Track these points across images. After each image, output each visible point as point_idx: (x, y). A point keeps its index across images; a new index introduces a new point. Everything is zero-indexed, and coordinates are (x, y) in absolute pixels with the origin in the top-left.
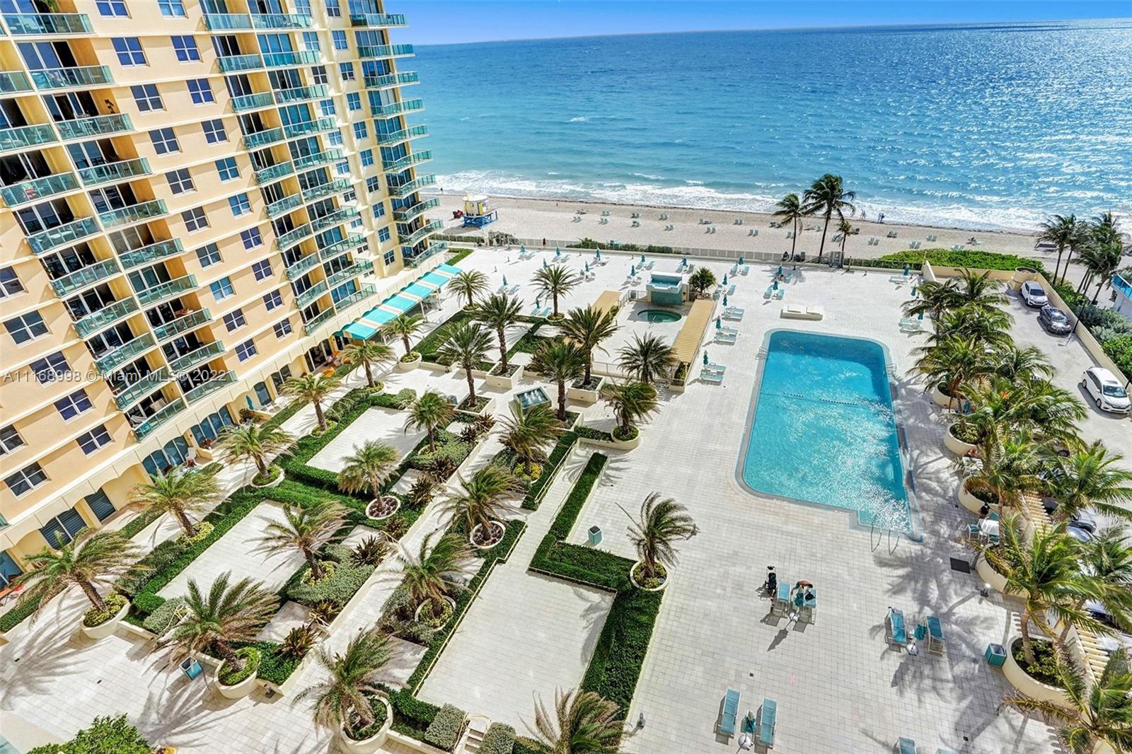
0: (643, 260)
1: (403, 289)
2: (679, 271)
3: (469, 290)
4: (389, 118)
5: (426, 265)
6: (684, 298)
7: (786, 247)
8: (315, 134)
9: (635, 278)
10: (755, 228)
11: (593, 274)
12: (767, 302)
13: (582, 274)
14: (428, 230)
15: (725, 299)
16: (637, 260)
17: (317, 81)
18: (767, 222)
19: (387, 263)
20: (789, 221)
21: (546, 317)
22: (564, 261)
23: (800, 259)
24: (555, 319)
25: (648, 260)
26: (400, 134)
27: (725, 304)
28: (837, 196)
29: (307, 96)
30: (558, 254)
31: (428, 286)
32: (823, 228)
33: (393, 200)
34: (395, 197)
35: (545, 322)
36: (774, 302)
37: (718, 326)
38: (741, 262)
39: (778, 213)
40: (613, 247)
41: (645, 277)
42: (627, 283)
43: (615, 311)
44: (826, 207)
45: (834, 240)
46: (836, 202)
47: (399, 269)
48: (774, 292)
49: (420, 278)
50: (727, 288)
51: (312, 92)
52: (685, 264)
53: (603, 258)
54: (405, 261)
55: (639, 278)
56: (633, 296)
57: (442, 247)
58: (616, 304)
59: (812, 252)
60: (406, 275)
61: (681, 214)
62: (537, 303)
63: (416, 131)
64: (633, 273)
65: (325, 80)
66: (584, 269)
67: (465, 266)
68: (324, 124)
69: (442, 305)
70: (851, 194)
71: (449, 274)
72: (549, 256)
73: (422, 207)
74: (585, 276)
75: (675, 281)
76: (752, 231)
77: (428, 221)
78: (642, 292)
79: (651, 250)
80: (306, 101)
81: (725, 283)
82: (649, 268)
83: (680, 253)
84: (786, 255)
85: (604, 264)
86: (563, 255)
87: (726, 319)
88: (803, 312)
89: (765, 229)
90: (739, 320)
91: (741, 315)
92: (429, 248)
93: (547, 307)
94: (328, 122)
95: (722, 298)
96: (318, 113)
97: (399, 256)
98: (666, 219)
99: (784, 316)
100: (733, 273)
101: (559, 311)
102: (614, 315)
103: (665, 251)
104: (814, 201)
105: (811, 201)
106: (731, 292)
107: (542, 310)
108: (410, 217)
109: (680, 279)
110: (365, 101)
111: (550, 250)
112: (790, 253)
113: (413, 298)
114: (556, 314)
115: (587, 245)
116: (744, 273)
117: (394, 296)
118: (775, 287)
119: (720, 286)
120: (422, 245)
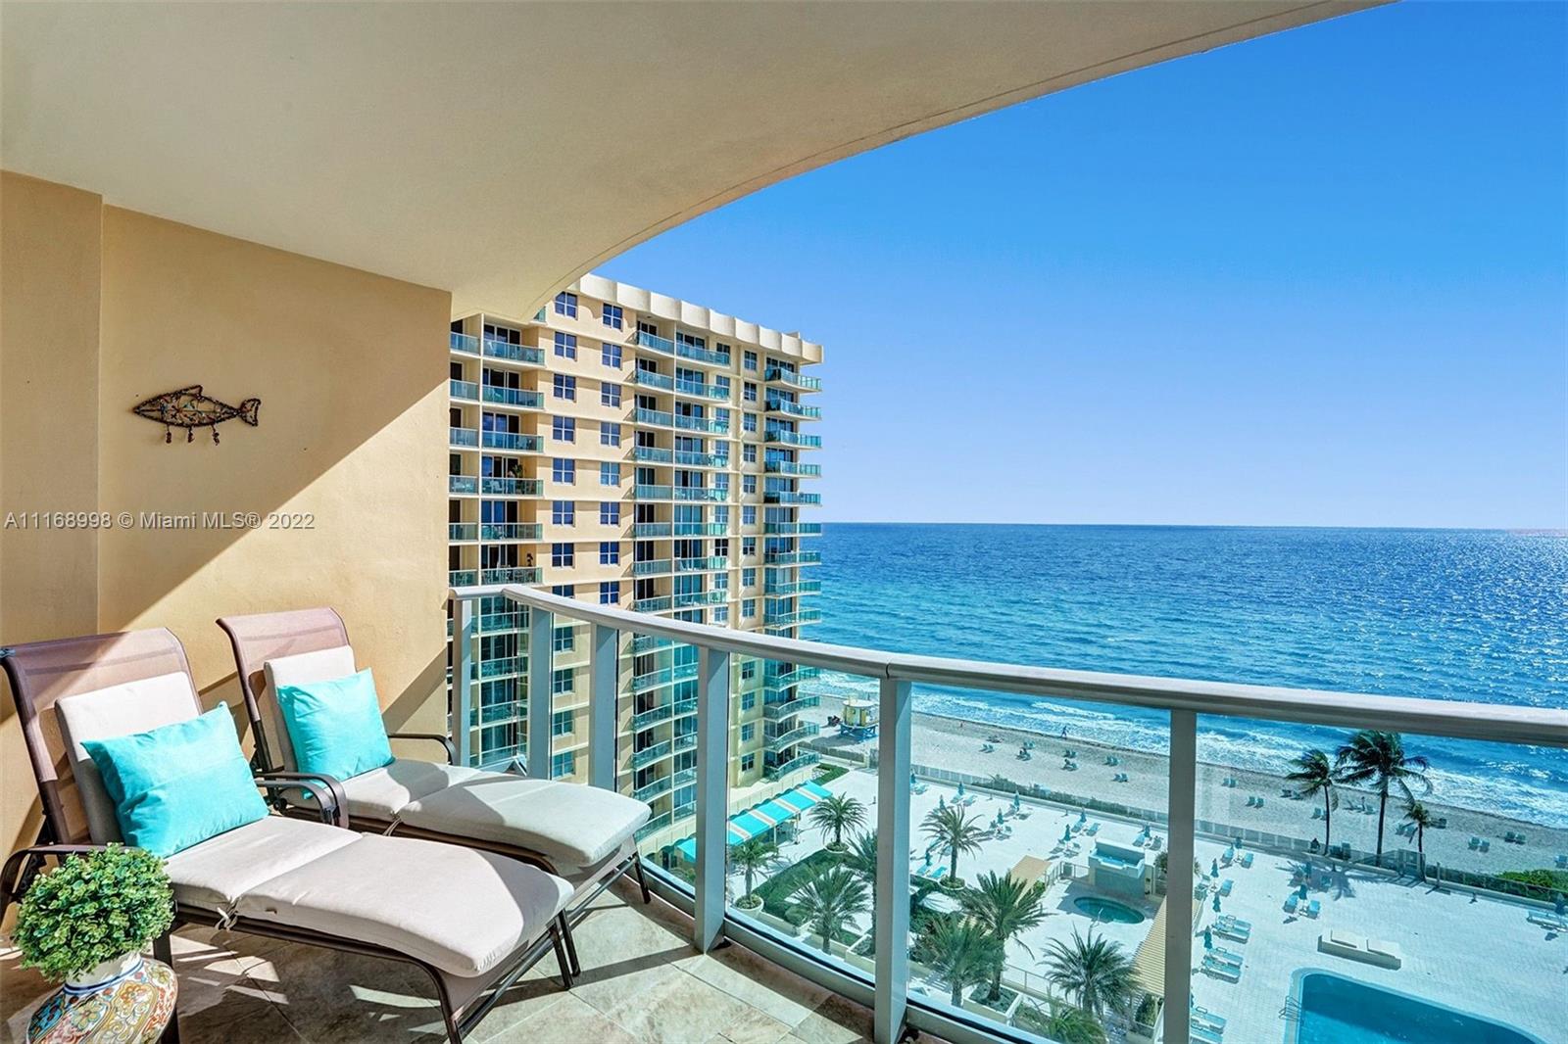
0: (1083, 820)
1: (756, 806)
2: (1138, 843)
3: (838, 822)
4: (782, 598)
5: (789, 779)
6: (1148, 887)
7: (1315, 831)
8: (702, 607)
9: (1070, 844)
10: (1258, 795)
11: (1009, 829)
12: (1292, 919)
13: (993, 825)
14: (800, 735)
15: (1217, 902)
16: (1073, 819)
17: (717, 553)
18: (1276, 787)
19: (744, 768)
20: (1313, 791)
21: (938, 881)
22: (968, 803)
23: (1342, 853)
24: (951, 885)
25: (1090, 822)
26: (790, 617)
27: (1217, 908)
28: (1396, 762)
29: (704, 567)
30: (961, 793)
31: (788, 807)
32: (1377, 809)
33: (767, 692)
34: (770, 689)
35: (935, 888)
36: (1303, 920)
37: (1208, 945)
38: (1239, 846)
39: (1293, 777)
40: (1037, 794)
41: (1087, 846)
42: (1056, 850)
43: (1040, 889)
44: (1376, 776)
45: (1400, 831)
46: (1395, 770)
47: (757, 778)
48: (1301, 903)
49: (779, 795)
50: (1219, 882)
51: (710, 564)
52: (1147, 835)
53: (1024, 808)
54: (765, 769)
55: (1076, 846)
56: (1067, 872)
57: (812, 759)
58: (1042, 880)
59: (1364, 845)
60: (762, 788)
61: (1136, 760)
62: (928, 857)
63: (808, 615)
64: (1067, 838)
65: (725, 553)
66: (996, 820)
67: (836, 788)
68: (714, 596)
69: (800, 838)
70: (1420, 761)
71: (814, 795)
72: (949, 794)
73: (801, 704)
74: (997, 830)
75: (1133, 858)
76: (1252, 799)
77: (801, 724)
78: (1081, 868)
79: (1094, 805)
80: (703, 572)
81: (1215, 874)
82: (1092, 833)
83: (1138, 816)
84: (1315, 843)
85: (1024, 817)
86: (967, 795)
87: (1222, 934)
88: (1362, 948)
89: (1273, 798)
90: (1244, 942)
91: (1247, 933)
92: (796, 758)
93: (940, 865)
94: (718, 595)
95: (1211, 897)
96: (711, 586)
97: (759, 762)
98: (1115, 764)
99: (1323, 948)
100: (1227, 861)
101: (958, 875)
102: (1038, 896)
103: (1116, 811)
104: (1355, 764)
105: (1349, 763)
106: (1226, 891)
107: (933, 869)
108: (782, 715)
109: (1142, 856)
110: (761, 578)
111: (952, 785)
112: (1322, 841)
113: (767, 820)
114: (952, 878)
115: (999, 786)
116: (1246, 864)
117: (743, 812)
118: (1304, 897)
119: (1206, 878)
120: (789, 752)
